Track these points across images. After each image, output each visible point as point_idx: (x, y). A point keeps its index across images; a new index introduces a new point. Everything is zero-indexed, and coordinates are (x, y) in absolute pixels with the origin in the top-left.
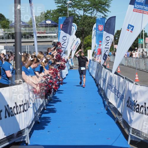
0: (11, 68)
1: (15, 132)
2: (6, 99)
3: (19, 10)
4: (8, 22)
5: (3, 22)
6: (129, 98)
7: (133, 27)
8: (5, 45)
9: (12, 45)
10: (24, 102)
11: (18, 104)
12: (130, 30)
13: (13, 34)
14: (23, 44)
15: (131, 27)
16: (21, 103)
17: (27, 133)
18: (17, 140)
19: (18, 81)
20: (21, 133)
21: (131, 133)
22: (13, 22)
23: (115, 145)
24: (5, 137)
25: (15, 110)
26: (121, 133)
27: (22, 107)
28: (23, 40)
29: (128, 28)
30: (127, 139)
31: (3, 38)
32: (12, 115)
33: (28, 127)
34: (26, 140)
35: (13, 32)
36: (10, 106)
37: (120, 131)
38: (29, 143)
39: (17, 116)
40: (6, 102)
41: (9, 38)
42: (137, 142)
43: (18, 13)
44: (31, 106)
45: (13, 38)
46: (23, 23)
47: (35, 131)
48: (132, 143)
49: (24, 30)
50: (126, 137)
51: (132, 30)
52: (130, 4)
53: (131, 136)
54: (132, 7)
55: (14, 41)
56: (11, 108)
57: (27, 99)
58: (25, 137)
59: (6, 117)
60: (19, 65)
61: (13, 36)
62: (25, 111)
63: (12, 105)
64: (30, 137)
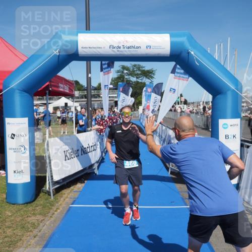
0: (84, 118)
1: (87, 165)
2: (81, 142)
3: (90, 78)
4: (82, 86)
5: (78, 86)
6: (170, 141)
7: (175, 90)
8: (80, 103)
9: (85, 103)
10: (94, 144)
11: (90, 146)
12: (172, 92)
13: (85, 95)
14: (93, 102)
15: (173, 90)
16: (92, 145)
17: (96, 166)
18: (89, 171)
19: (89, 129)
20: (92, 166)
21: (171, 166)
22: (86, 86)
23: (159, 175)
24: (82, 168)
25: (88, 149)
26: (164, 167)
27: (93, 147)
28: (93, 99)
29: (171, 90)
30: (168, 171)
31: (78, 98)
32: (86, 153)
33: (97, 162)
34: (95, 171)
35: (86, 94)
36: (84, 147)
37: (163, 165)
38: (97, 174)
39: (90, 154)
40: (81, 144)
41: (82, 98)
42: (175, 172)
43: (89, 80)
44: (99, 146)
45: (85, 98)
46: (93, 87)
47: (102, 164)
48: (172, 173)
49: (93, 92)
50: (167, 169)
51: (174, 92)
52: (172, 73)
53: (171, 168)
54: (173, 75)
55: (86, 100)
56: (85, 148)
57: (96, 141)
58: (94, 169)
59: (82, 155)
60: (90, 117)
61: (86, 97)
62: (94, 150)
63: (85, 146)
64: (98, 169)
